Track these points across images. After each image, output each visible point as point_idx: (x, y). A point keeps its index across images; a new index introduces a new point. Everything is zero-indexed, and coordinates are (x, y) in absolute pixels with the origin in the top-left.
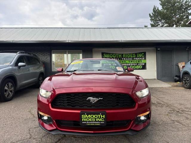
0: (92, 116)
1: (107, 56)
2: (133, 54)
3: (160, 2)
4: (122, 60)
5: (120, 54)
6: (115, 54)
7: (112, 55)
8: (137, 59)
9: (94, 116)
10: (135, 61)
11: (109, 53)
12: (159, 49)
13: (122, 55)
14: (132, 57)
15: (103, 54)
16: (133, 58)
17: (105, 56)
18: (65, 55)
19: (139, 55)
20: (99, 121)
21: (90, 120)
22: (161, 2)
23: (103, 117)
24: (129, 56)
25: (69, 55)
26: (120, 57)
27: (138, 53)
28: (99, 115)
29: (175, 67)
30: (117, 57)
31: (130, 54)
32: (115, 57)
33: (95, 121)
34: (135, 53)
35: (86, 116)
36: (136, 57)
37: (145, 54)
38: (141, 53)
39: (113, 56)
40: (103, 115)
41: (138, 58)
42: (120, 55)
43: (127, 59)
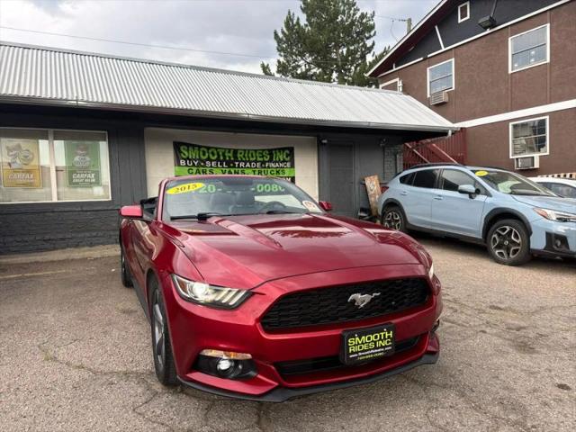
0: (369, 338)
1: (193, 154)
2: (264, 150)
3: (302, 3)
4: (234, 167)
5: (230, 150)
6: (216, 149)
7: (205, 150)
8: (273, 165)
9: (373, 338)
10: (269, 170)
11: (196, 146)
12: (325, 141)
13: (235, 152)
14: (261, 159)
15: (177, 147)
16: (263, 162)
17: (186, 153)
18: (43, 144)
19: (278, 154)
20: (382, 347)
21: (365, 347)
22: (304, 3)
23: (389, 337)
24: (252, 157)
25: (59, 145)
26: (230, 157)
27: (275, 149)
28: (382, 334)
29: (357, 187)
30: (222, 158)
31: (256, 151)
32: (216, 157)
33: (376, 348)
34: (268, 150)
35: (357, 339)
36: (271, 161)
37: (291, 152)
38: (284, 149)
39: (211, 155)
40: (389, 333)
41: (276, 162)
42: (229, 152)
43: (248, 165)
